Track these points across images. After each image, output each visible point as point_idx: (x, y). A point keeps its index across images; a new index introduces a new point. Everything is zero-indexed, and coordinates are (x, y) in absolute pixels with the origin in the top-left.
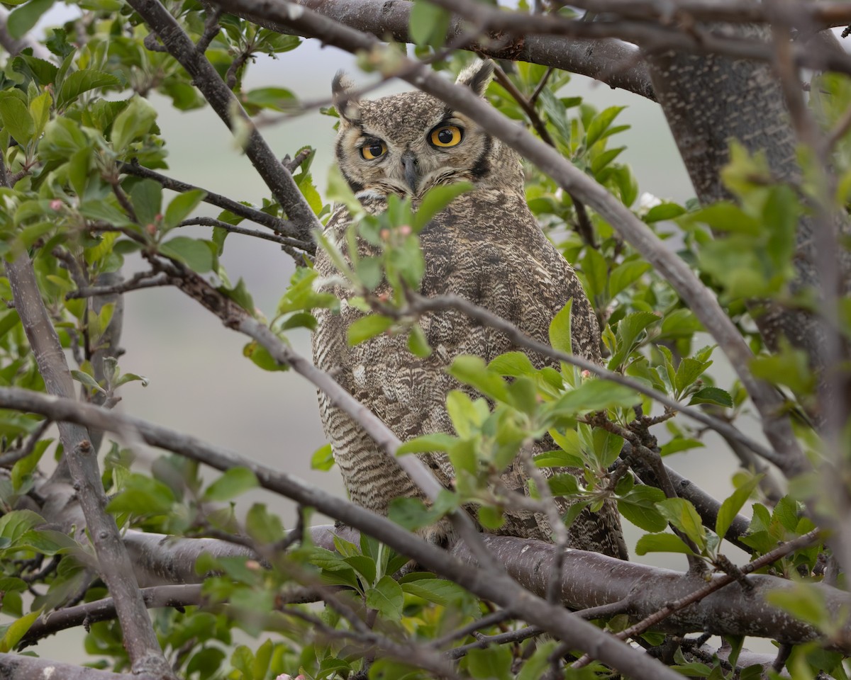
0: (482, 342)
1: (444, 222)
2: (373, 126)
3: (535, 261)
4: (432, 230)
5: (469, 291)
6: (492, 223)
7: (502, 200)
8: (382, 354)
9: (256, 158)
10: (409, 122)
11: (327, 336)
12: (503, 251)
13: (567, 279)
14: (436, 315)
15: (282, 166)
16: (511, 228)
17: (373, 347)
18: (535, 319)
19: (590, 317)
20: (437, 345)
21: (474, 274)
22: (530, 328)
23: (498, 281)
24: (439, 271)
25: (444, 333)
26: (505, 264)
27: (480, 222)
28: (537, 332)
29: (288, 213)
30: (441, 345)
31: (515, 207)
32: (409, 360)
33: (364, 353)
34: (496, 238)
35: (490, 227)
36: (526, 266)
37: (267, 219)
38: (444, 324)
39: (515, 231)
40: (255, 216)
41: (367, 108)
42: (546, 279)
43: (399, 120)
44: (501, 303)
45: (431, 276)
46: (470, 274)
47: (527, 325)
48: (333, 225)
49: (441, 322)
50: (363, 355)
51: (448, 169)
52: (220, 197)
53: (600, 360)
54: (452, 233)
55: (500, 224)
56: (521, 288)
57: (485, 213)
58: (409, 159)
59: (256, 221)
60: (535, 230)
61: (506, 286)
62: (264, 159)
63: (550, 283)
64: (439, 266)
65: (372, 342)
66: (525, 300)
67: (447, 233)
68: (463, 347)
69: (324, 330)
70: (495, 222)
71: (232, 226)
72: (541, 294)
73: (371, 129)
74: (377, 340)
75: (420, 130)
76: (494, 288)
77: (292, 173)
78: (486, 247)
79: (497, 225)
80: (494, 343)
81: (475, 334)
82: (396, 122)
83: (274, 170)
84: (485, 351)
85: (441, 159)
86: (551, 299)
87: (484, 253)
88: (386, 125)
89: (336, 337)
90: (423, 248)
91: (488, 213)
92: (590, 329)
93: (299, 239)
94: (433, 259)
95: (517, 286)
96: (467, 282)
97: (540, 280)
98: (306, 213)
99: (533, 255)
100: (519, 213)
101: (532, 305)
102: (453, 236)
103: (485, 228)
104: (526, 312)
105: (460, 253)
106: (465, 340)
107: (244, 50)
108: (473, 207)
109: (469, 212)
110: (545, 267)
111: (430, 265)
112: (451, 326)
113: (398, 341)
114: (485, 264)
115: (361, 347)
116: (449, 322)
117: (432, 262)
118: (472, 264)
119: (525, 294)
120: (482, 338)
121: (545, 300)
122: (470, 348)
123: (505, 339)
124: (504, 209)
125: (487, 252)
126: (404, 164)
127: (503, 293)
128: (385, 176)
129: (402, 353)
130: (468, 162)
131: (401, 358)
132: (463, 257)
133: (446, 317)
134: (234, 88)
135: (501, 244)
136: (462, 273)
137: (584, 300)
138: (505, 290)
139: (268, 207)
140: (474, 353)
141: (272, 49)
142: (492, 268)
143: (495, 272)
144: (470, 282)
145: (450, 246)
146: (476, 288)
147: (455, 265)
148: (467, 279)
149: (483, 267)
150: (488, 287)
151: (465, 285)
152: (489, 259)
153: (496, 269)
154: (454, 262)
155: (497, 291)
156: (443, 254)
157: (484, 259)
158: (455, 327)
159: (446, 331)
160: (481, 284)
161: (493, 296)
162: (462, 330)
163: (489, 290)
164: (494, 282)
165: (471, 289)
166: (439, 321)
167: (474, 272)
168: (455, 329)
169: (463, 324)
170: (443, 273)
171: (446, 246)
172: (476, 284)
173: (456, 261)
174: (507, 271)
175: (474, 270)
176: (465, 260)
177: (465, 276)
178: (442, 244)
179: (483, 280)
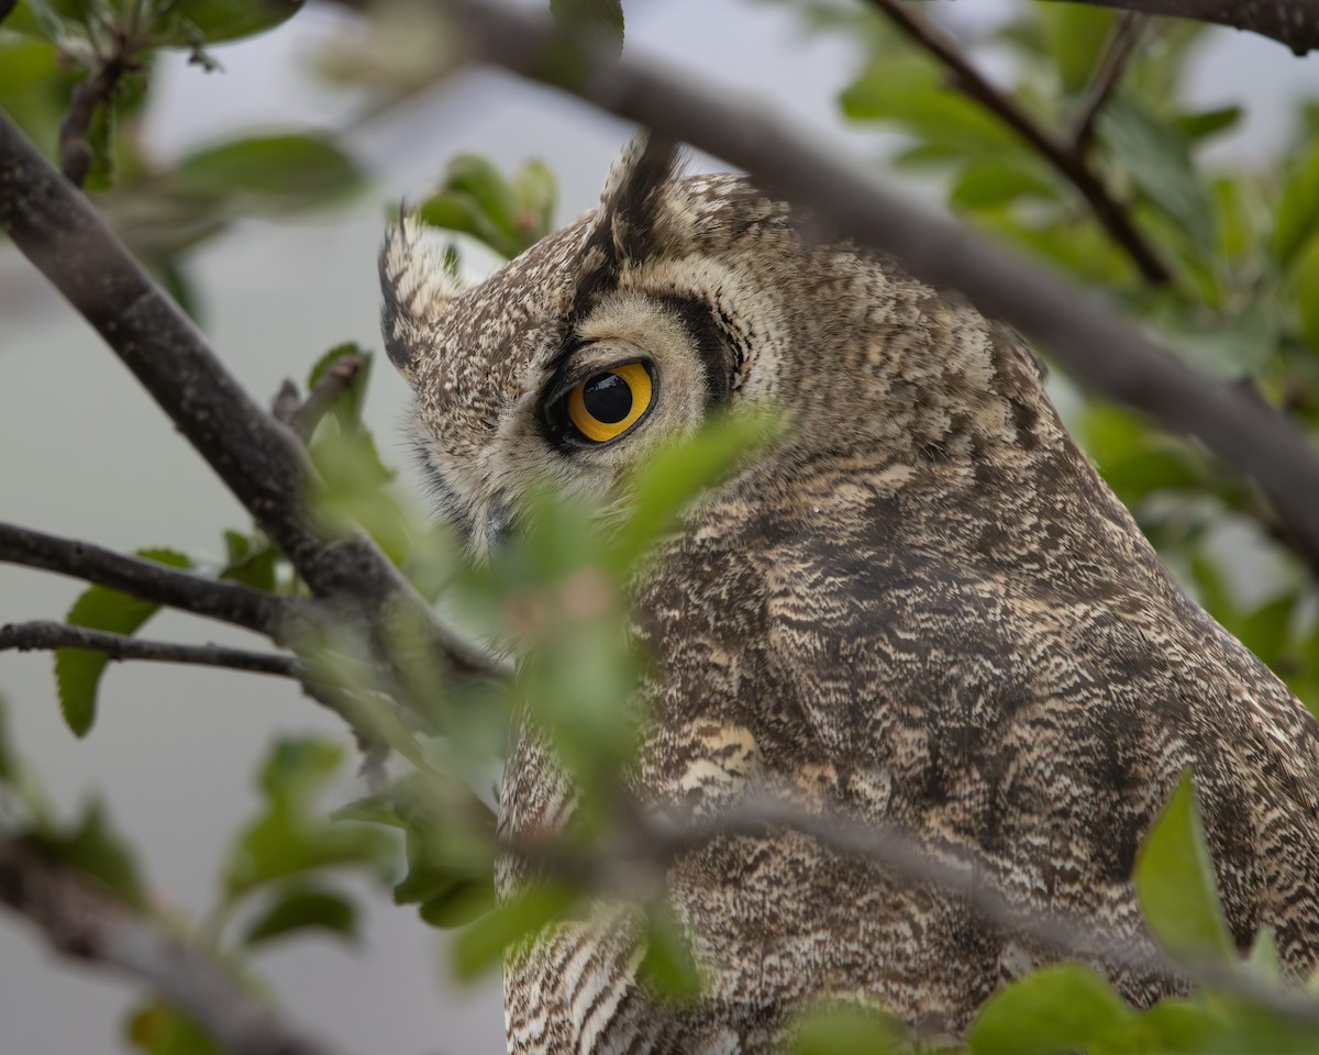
4: (921, 574)
5: (1089, 770)
9: (184, 405)
12: (1146, 633)
15: (273, 421)
17: (772, 969)
18: (1291, 849)
21: (1091, 711)
22: (1280, 881)
23: (1166, 731)
24: (978, 709)
28: (1303, 893)
29: (309, 575)
30: (1010, 948)
37: (241, 600)
38: (1019, 876)
40: (201, 597)
45: (953, 724)
46: (1079, 712)
47: (1272, 872)
49: (1007, 872)
52: (79, 548)
54: (989, 584)
59: (204, 611)
61: (1192, 744)
62: (209, 407)
64: (978, 690)
66: (1250, 787)
67: (969, 582)
71: (123, 639)
76: (1159, 754)
83: (248, 438)
86: (1306, 786)
87: (1100, 642)
94: (954, 671)
95: (1221, 744)
96: (1075, 738)
98: (365, 567)
101: (1273, 804)
102: (995, 593)
104: (1262, 828)
105: (1032, 646)
107: (108, 49)
111: (946, 689)
112: (1041, 884)
114: (1115, 679)
116: (1034, 871)
117: (952, 680)
118: (1076, 678)
125: (1110, 639)
132: (1044, 657)
133: (1025, 856)
134: (89, 180)
136: (1052, 711)
138: (1189, 758)
139: (247, 565)
141: (197, 33)
142: (1137, 691)
143: (1151, 702)
144: (1083, 739)
145: (994, 625)
146: (1103, 757)
147: (1027, 686)
148: (1072, 729)
149: (1111, 687)
150: (1138, 751)
151: (1072, 748)
152: (1121, 662)
153: (1152, 690)
154: (1022, 676)
155: (1170, 763)
156: (981, 652)
157: (1107, 661)
158: (1056, 886)
159: (1028, 902)
160: (1119, 744)
161: (1159, 778)
162: (1079, 896)
163: (1146, 760)
164: (1154, 735)
165: (1092, 762)
166: (1001, 867)
167: (1090, 705)
168: (1057, 893)
169: (1081, 877)
170: (990, 715)
171: (981, 624)
172: (1101, 742)
173: (1025, 670)
174: (1183, 697)
175: (1087, 698)
176: (1052, 666)
177: (1066, 719)
178: (967, 620)
179: (1122, 731)
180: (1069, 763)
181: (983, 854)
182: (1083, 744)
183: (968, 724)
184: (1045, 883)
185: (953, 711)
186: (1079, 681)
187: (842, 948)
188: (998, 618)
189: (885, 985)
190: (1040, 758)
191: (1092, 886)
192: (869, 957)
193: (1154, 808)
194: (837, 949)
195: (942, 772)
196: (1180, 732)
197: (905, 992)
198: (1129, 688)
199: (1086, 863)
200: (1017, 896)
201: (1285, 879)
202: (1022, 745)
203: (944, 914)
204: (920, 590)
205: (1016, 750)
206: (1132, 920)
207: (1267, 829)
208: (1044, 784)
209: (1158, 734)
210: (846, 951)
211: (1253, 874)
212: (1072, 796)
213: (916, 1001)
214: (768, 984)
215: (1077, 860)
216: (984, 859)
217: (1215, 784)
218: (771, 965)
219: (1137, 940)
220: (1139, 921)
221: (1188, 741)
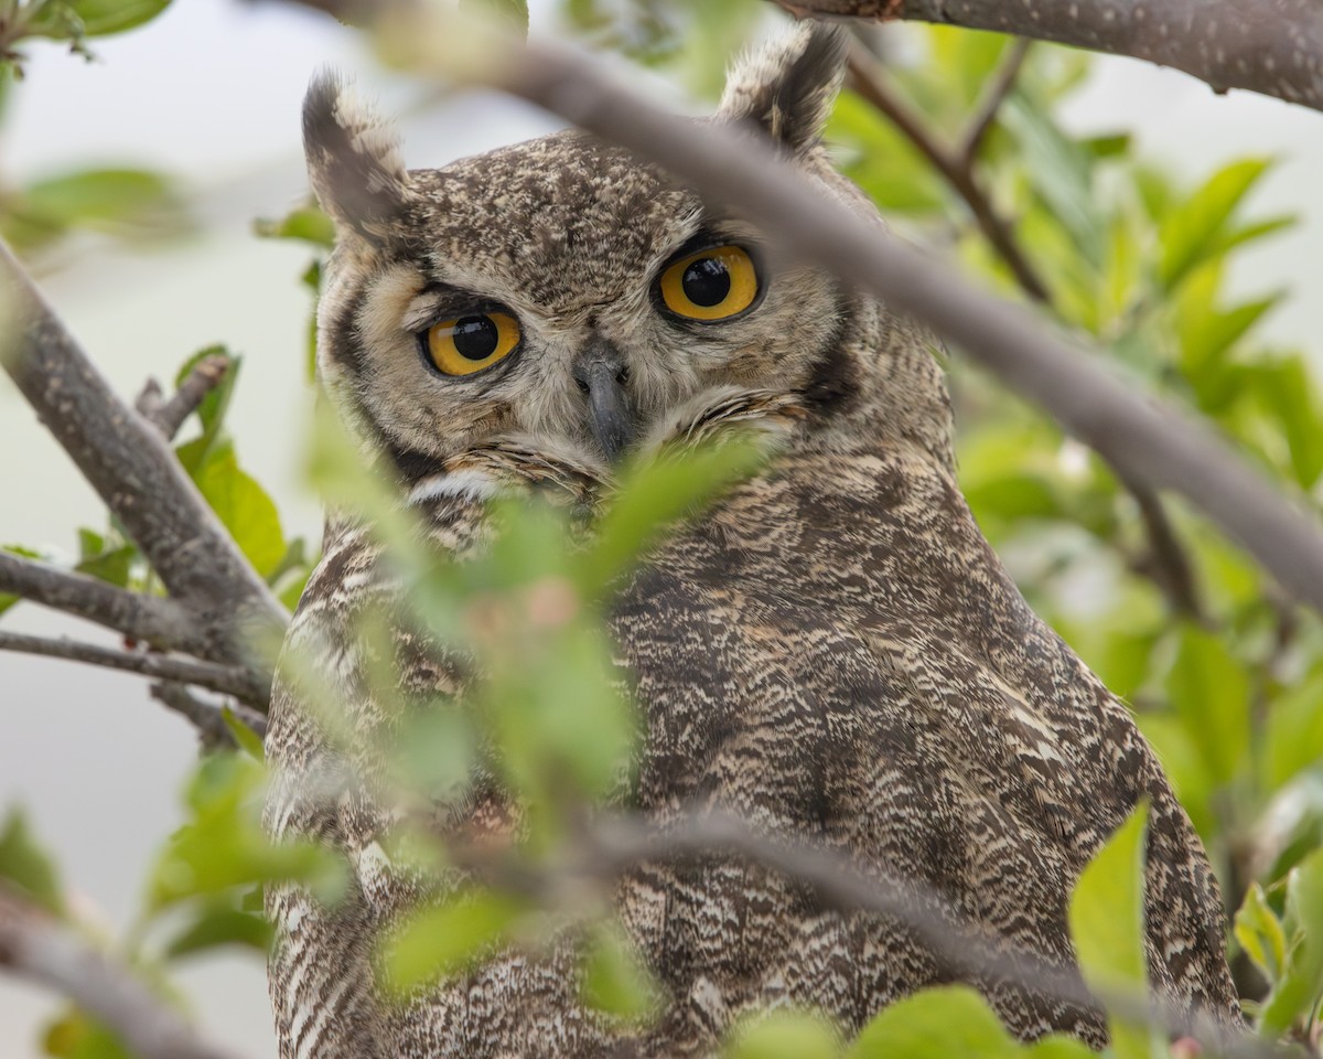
0: (839, 966)
1: (699, 575)
2: (466, 259)
3: (1003, 687)
4: (654, 601)
5: (790, 799)
6: (857, 570)
7: (893, 488)
8: (510, 1021)
9: (49, 395)
10: (591, 242)
11: (323, 970)
12: (896, 660)
13: (1110, 745)
14: (683, 880)
15: (136, 418)
16: (921, 584)
17: (477, 1001)
18: (1012, 879)
19: (1192, 869)
20: (690, 982)
21: (801, 741)
22: (995, 912)
23: (881, 763)
24: (684, 737)
25: (712, 939)
26: (904, 702)
27: (822, 568)
28: (1022, 923)
29: (165, 575)
30: (702, 981)
31: (933, 514)
32: (598, 1035)
33: (449, 1022)
34: (871, 618)
35: (853, 580)
36: (975, 706)
37: (95, 595)
38: (711, 909)
39: (931, 591)
40: (55, 591)
41: (438, 196)
42: (1042, 746)
43: (556, 237)
44: (895, 832)
45: (658, 753)
46: (789, 743)
47: (986, 903)
48: (327, 596)
49: (700, 904)
50: (445, 1029)
51: (728, 392)
53: (1235, 1009)
54: (723, 610)
55: (887, 572)
56: (961, 781)
57: (836, 536)
58: (600, 370)
59: (58, 604)
60: (996, 587)
61: (910, 775)
62: (74, 399)
63: (1057, 757)
64: (686, 718)
65: (473, 983)
66: (975, 817)
67: (704, 608)
68: (777, 982)
69: (312, 951)
70: (867, 567)
72: (1026, 795)
73: (460, 271)
74: (490, 976)
75: (630, 266)
76: (871, 785)
77: (171, 437)
78: (836, 648)
79: (877, 574)
80: (881, 967)
81: (817, 940)
82: (547, 242)
83: (111, 432)
84: (853, 993)
85: (705, 363)
86: (1062, 811)
87: (830, 669)
88: (512, 254)
89: (354, 972)
90: (626, 663)
91: (846, 537)
92: (1193, 906)
93: (208, 657)
94: (664, 698)
95: (947, 774)
96: (781, 768)
97: (1022, 750)
98: (223, 569)
99: (995, 668)
100: (946, 531)
101: (1000, 833)
102: (727, 619)
103: (837, 587)
104: (981, 859)
105: (750, 675)
106: (781, 962)
108: (799, 517)
109: (784, 534)
110: (1036, 706)
111: (653, 717)
112: (732, 916)
113: (559, 972)
114: (836, 708)
115: (436, 1001)
116: (726, 903)
117: (661, 708)
118: (792, 707)
119: (973, 800)
120: (838, 951)
121: (1040, 816)
122: (801, 987)
123: (917, 951)
124: (897, 522)
125: (841, 667)
126: (584, 387)
127: (902, 801)
128: (518, 427)
129: (575, 1013)
130: (790, 365)
131: (573, 1031)
132: (763, 685)
133: (718, 887)
135: (886, 637)
136: (760, 741)
137: (1169, 811)
138: (903, 789)
139: (98, 560)
140: (816, 1001)
141: (78, 24)
142: (859, 720)
143: (872, 732)
144: (789, 769)
145: (717, 652)
146: (809, 787)
147: (738, 715)
148: (779, 759)
149: (829, 717)
150: (849, 782)
151: (774, 779)
152: (848, 690)
153: (875, 720)
154: (734, 705)
155: (881, 796)
156: (695, 680)
157: (832, 690)
158: (748, 918)
159: (719, 934)
160: (828, 774)
161: (868, 810)
162: (771, 927)
163: (855, 792)
164: (869, 766)
165: (795, 792)
166: (694, 899)
167: (801, 734)
168: (748, 925)
169: (774, 909)
170: (696, 742)
171: (703, 651)
172: (808, 773)
173: (739, 699)
174: (912, 726)
175: (800, 728)
176: (768, 695)
177: (773, 749)
178: (688, 647)
179: (833, 761)
180: (770, 794)
181: (677, 885)
182: (788, 774)
183: (674, 754)
184: (738, 914)
185: (659, 740)
186: (794, 710)
187: (536, 975)
188: (723, 645)
189: (582, 1012)
190: (741, 789)
191: (785, 917)
192: (564, 984)
193: (860, 840)
194: (532, 975)
195: (642, 800)
196: (898, 763)
197: (601, 1017)
198: (850, 717)
199: (779, 894)
200: (709, 928)
201: (1000, 911)
202: (724, 775)
203: (638, 947)
204: (648, 616)
205: (720, 780)
206: (823, 954)
207: (987, 860)
208: (743, 816)
209: (874, 766)
210: (540, 978)
211: (963, 907)
212: (770, 827)
213: (613, 1026)
214: (474, 1016)
215: (771, 891)
216: (677, 891)
217: (929, 816)
218: (475, 996)
219: (828, 975)
220: (830, 955)
221: (905, 772)
